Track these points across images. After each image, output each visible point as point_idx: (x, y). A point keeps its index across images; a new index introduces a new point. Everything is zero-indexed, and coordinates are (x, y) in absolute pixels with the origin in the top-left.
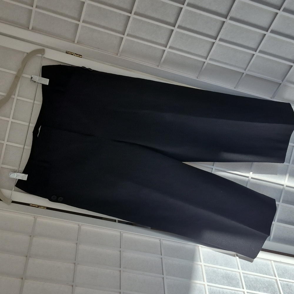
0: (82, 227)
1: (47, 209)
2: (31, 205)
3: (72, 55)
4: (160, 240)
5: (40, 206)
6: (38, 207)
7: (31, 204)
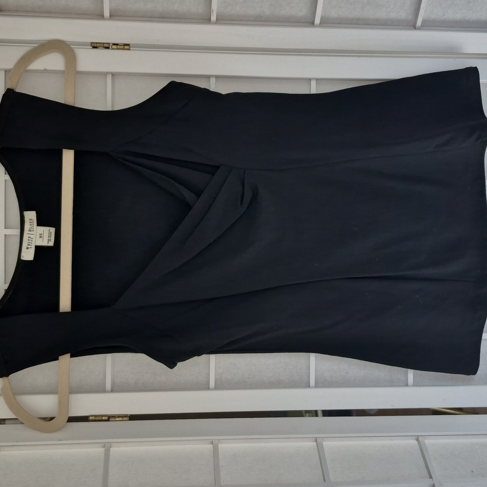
0: (219, 445)
1: (130, 420)
2: (91, 418)
3: (108, 48)
4: (417, 440)
5: (114, 416)
6: (108, 420)
7: (92, 416)
